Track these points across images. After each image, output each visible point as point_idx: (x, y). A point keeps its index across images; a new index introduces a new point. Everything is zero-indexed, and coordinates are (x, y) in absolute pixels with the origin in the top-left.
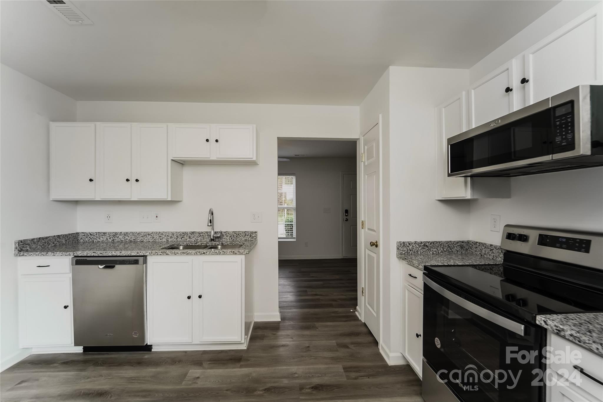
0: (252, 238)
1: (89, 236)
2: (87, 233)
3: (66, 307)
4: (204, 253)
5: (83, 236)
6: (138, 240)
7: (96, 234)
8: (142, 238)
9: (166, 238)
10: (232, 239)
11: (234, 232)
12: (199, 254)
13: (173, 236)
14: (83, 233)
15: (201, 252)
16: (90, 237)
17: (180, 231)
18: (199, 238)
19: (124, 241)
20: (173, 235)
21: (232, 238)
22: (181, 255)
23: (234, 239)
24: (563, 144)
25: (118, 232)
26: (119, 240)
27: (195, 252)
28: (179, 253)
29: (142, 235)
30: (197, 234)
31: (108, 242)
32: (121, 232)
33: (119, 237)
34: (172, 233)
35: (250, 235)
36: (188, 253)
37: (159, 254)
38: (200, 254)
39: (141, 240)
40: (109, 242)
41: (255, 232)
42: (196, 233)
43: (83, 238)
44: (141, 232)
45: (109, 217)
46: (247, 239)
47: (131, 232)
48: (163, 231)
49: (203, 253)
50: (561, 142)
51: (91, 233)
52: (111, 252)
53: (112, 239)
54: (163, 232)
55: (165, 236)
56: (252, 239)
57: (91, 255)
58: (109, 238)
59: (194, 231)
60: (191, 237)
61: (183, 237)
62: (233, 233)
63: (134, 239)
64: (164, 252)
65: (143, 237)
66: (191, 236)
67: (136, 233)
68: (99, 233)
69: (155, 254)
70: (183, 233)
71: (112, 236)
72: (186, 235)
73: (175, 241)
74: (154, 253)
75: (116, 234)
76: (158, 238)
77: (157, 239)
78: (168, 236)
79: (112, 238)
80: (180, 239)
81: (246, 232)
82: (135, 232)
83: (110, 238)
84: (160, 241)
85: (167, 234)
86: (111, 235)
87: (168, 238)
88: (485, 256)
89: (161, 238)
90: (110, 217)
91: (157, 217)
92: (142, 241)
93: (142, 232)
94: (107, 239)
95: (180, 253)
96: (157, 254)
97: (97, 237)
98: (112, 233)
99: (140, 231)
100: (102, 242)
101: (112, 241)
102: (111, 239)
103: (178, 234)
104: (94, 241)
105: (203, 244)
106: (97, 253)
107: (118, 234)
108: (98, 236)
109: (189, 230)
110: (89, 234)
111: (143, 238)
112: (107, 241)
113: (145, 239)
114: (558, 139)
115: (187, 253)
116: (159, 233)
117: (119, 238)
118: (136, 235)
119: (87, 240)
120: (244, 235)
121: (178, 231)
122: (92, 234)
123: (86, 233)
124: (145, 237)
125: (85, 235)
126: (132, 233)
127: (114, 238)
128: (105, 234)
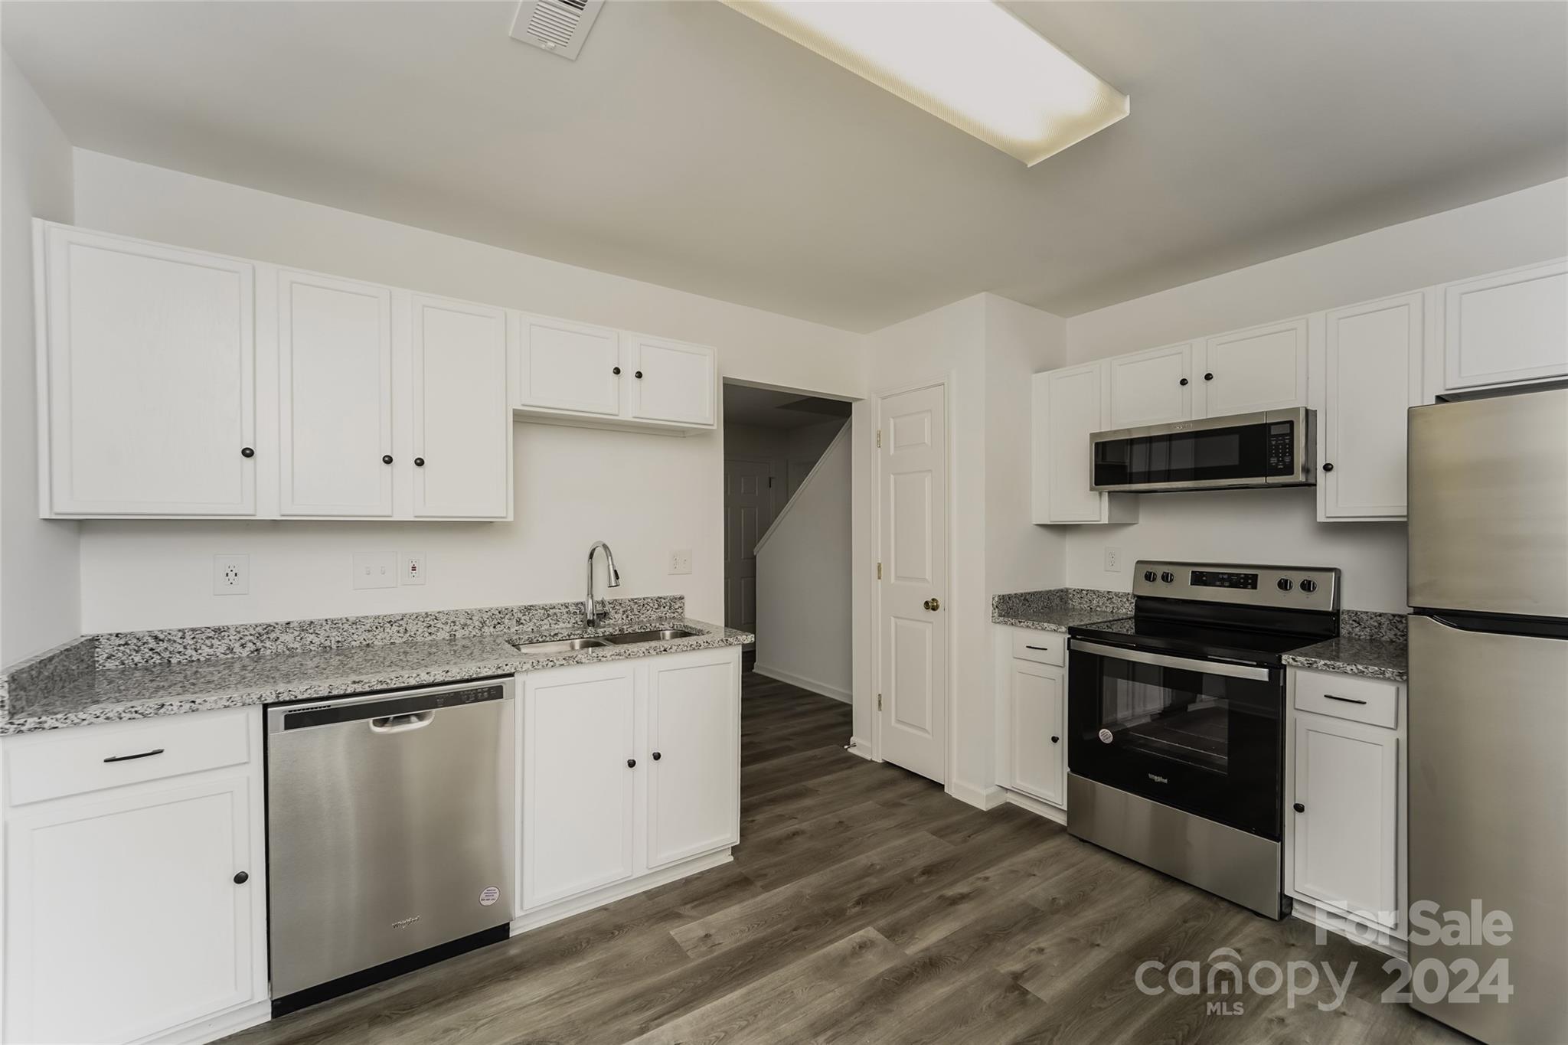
0: (674, 613)
1: (150, 646)
2: (140, 635)
3: (241, 879)
4: (665, 650)
5: (119, 645)
6: (353, 643)
7: (180, 634)
8: (366, 635)
9: (447, 628)
10: (629, 619)
11: (632, 600)
12: (655, 653)
13: (469, 622)
14: (117, 635)
15: (660, 648)
16: (152, 649)
17: (491, 606)
18: (546, 621)
19: (299, 650)
20: (471, 619)
21: (627, 617)
22: (613, 659)
23: (633, 617)
24: (1280, 467)
25: (277, 624)
26: (281, 648)
27: (645, 651)
28: (608, 655)
29: (367, 627)
30: (540, 611)
31: (233, 658)
32: (288, 623)
33: (281, 639)
34: (466, 612)
35: (668, 604)
36: (629, 655)
37: (558, 663)
38: (657, 653)
39: (365, 643)
40: (240, 657)
41: (681, 598)
42: (537, 608)
43: (120, 655)
44: (364, 618)
45: (232, 575)
46: (663, 615)
47: (326, 620)
48: (438, 610)
49: (663, 649)
50: (1277, 464)
51: (156, 633)
52: (414, 675)
53: (253, 648)
54: (439, 612)
55: (447, 623)
56: (673, 615)
57: (346, 690)
58: (237, 645)
59: (531, 604)
60: (524, 622)
61: (499, 623)
62: (632, 603)
63: (338, 642)
64: (569, 657)
65: (369, 631)
66: (523, 618)
67: (345, 621)
68: (193, 630)
69: (547, 665)
70: (500, 612)
71: (251, 638)
72: (507, 616)
73: (475, 636)
74: (545, 663)
75: (269, 628)
76: (420, 630)
77: (418, 633)
78: (454, 622)
79: (251, 644)
80: (492, 627)
81: (661, 598)
82: (341, 619)
83: (243, 646)
84: (430, 638)
85: (452, 618)
86: (247, 633)
87: (455, 628)
88: (1098, 609)
89: (432, 630)
90: (236, 575)
91: (414, 569)
92: (368, 645)
93: (366, 617)
94: (231, 650)
95: (611, 656)
96: (552, 663)
97: (185, 647)
98: (251, 629)
99: (358, 615)
100: (207, 660)
101: (252, 652)
102: (247, 649)
103: (485, 616)
104: (174, 661)
105: (574, 635)
106: (366, 683)
107: (276, 630)
108: (191, 642)
109: (515, 600)
110: (147, 638)
111: (370, 636)
112: (230, 656)
113: (378, 637)
114: (1273, 460)
115: (628, 653)
116: (427, 617)
117: (278, 642)
118: (346, 626)
119: (137, 659)
120: (656, 606)
121: (486, 606)
122: (161, 637)
123: (131, 634)
124: (377, 632)
125: (127, 644)
126: (329, 623)
127: (259, 645)
128: (223, 634)
